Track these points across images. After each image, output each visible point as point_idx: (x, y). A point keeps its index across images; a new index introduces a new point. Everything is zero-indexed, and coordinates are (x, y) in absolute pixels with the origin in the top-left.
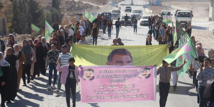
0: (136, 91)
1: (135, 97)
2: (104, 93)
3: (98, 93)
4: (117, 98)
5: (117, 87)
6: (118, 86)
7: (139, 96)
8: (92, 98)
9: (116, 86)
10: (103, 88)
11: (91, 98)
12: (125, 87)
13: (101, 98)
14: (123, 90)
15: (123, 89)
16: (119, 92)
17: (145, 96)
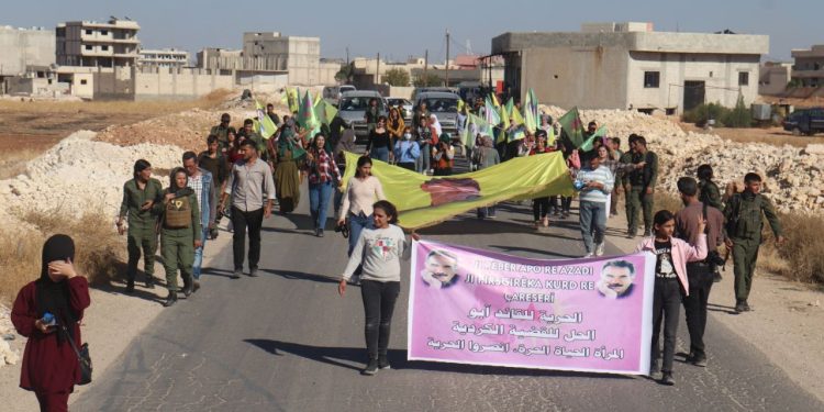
0: (583, 337)
1: (579, 354)
2: (483, 331)
3: (464, 330)
4: (524, 353)
5: (526, 317)
6: (529, 314)
7: (592, 353)
8: (446, 345)
9: (522, 312)
10: (482, 314)
11: (442, 344)
12: (551, 319)
13: (472, 349)
14: (543, 329)
15: (545, 324)
16: (532, 334)
17: (611, 356)
